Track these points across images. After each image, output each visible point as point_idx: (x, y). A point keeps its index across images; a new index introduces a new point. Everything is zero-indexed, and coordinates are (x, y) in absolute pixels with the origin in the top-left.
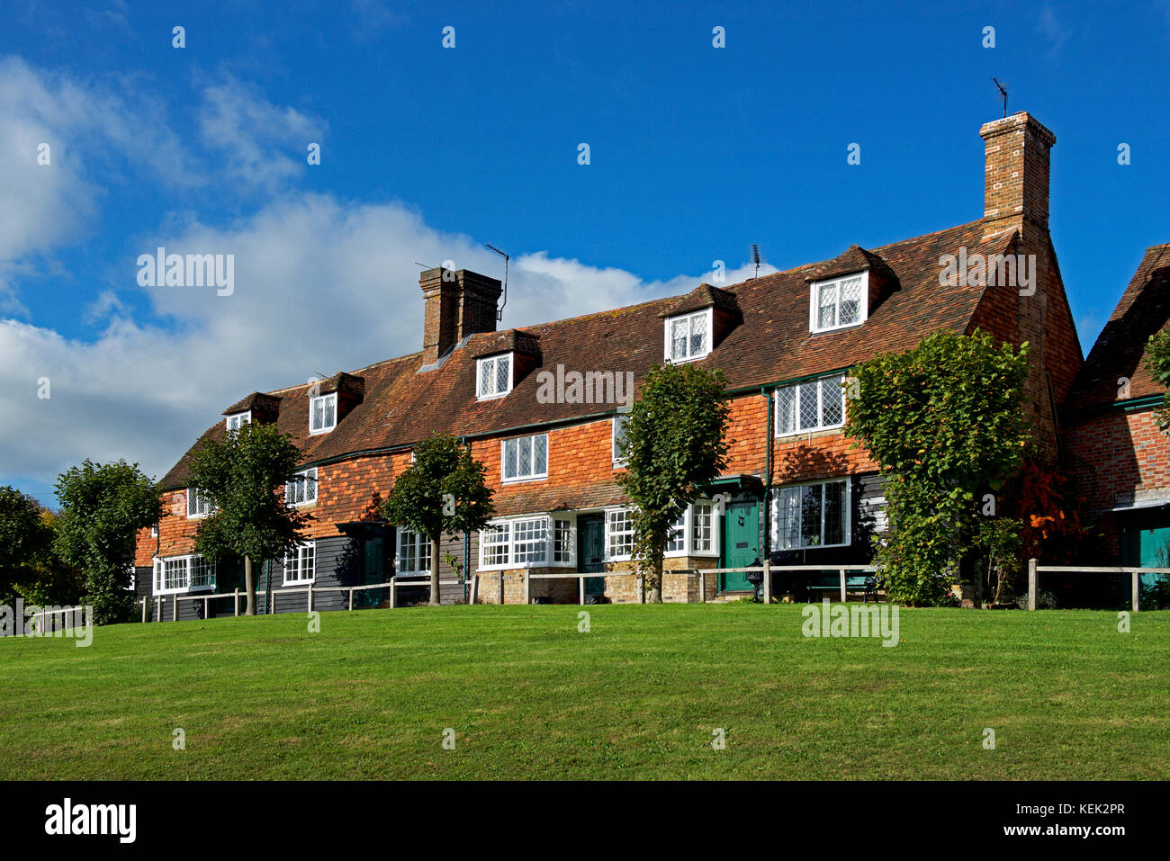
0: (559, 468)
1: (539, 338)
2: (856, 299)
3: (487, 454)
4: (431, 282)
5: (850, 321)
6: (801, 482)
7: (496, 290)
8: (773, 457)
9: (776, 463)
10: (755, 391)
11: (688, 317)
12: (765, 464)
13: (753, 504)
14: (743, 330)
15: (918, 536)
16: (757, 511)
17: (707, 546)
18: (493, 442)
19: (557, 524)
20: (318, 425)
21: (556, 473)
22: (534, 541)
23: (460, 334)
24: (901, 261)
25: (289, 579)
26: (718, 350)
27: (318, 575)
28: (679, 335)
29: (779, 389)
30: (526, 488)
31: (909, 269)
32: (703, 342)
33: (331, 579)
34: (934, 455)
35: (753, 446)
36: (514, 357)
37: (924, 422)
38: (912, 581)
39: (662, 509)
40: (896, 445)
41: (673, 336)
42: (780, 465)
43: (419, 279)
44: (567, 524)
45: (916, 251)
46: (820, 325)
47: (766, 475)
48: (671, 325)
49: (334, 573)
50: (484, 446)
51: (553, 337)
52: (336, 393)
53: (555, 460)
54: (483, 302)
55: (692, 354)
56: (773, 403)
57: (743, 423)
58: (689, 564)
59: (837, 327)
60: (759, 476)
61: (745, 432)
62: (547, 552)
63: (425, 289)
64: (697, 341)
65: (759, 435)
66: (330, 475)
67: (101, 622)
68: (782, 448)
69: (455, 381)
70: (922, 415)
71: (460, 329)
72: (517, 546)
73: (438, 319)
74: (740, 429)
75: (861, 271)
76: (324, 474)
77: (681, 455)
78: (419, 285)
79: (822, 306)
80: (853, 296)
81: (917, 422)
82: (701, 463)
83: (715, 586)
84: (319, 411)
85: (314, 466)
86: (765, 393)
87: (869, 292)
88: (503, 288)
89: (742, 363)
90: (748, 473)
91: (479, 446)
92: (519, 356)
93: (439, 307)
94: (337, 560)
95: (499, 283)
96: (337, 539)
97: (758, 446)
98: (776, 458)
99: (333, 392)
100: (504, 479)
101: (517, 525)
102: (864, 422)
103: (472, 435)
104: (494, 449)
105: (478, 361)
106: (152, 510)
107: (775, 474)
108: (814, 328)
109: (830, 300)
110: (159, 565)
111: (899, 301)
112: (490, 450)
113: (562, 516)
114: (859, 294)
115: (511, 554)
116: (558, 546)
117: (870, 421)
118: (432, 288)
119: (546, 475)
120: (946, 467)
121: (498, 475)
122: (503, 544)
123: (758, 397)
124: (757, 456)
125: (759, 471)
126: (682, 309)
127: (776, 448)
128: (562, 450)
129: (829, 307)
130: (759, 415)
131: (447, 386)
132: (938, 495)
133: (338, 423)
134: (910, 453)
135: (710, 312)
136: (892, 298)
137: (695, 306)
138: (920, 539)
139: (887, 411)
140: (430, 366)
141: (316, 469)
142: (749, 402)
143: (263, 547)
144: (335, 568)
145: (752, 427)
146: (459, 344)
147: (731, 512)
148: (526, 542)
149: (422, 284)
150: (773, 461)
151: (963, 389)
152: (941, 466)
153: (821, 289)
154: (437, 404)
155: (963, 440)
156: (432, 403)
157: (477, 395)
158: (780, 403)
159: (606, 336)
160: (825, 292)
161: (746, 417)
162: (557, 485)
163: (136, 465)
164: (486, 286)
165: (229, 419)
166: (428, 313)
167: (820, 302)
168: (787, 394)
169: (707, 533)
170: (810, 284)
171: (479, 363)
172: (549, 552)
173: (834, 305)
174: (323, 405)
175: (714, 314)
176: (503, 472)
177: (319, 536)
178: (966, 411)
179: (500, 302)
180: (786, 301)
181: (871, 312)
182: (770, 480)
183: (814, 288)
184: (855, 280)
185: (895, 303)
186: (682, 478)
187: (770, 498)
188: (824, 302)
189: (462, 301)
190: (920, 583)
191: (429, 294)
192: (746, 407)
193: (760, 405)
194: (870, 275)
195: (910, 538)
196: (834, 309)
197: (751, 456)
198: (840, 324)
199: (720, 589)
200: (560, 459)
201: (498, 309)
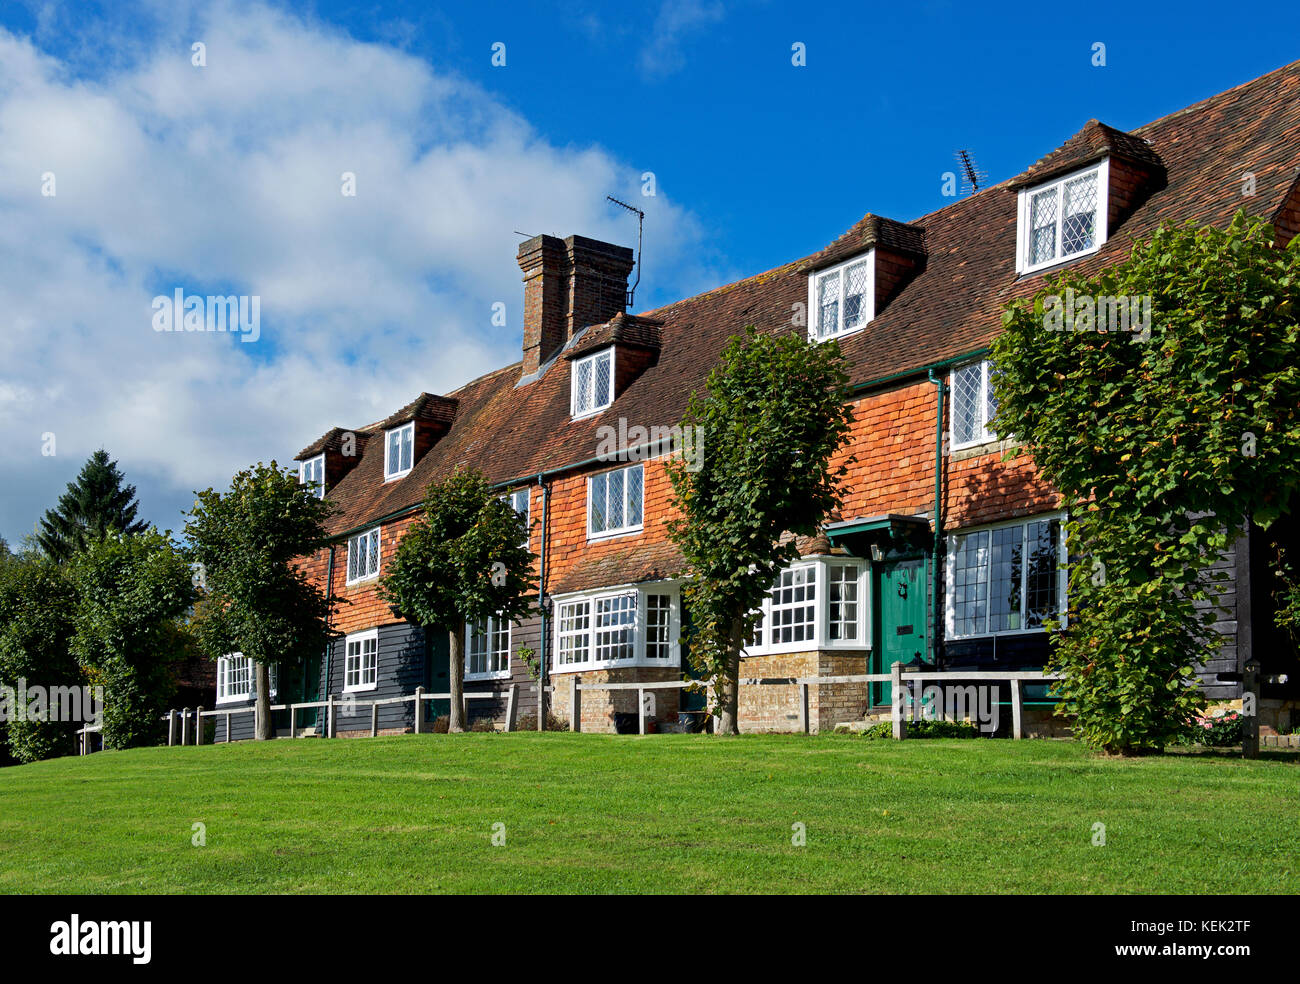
0: (659, 514)
1: (662, 324)
2: (1089, 210)
3: (571, 499)
4: (531, 257)
5: (1079, 247)
6: (991, 522)
7: (626, 262)
8: (947, 482)
9: (952, 493)
10: (920, 377)
11: (841, 268)
12: (933, 496)
13: (917, 562)
14: (923, 281)
15: (1125, 619)
16: (924, 573)
17: (852, 632)
18: (577, 480)
19: (652, 600)
20: (394, 469)
21: (653, 523)
22: (619, 627)
23: (570, 328)
24: (1175, 140)
25: (350, 683)
26: (882, 316)
27: (381, 678)
28: (829, 299)
29: (956, 370)
30: (616, 547)
31: (1186, 151)
32: (862, 305)
33: (392, 683)
34: (1148, 464)
35: (917, 468)
36: (617, 353)
37: (1132, 400)
38: (1113, 706)
39: (732, 577)
40: (1079, 448)
41: (821, 301)
42: (959, 493)
43: (518, 254)
44: (665, 601)
45: (1201, 122)
46: (1033, 260)
47: (934, 513)
48: (817, 284)
49: (395, 676)
50: (567, 486)
51: (681, 321)
52: (413, 423)
53: (652, 503)
54: (605, 281)
55: (847, 326)
56: (947, 394)
57: (904, 429)
58: (821, 662)
59: (1059, 259)
60: (925, 516)
61: (907, 445)
62: (635, 644)
63: (525, 267)
64: (853, 304)
65: (927, 448)
66: (394, 538)
67: (119, 745)
68: (960, 468)
69: (553, 394)
70: (1128, 390)
71: (571, 321)
72: (599, 635)
73: (539, 309)
74: (899, 440)
75: (1097, 161)
76: (387, 536)
77: (752, 485)
78: (517, 262)
79: (1036, 227)
80: (1085, 204)
81: (1116, 402)
82: (786, 498)
83: (864, 698)
84: (394, 449)
85: (377, 526)
86: (934, 377)
87: (1111, 195)
88: (635, 258)
89: (909, 333)
90: (909, 511)
91: (560, 488)
92: (625, 351)
93: (541, 290)
94: (399, 657)
95: (629, 252)
96: (394, 628)
97: (926, 466)
98: (951, 485)
99: (409, 421)
100: (590, 534)
101: (600, 603)
102: (1021, 408)
103: (550, 471)
104: (579, 490)
105: (574, 363)
106: (179, 593)
107: (951, 511)
108: (1023, 266)
109: (1048, 216)
110: (223, 662)
111: (1162, 205)
112: (573, 492)
113: (657, 589)
114: (1094, 202)
115: (592, 648)
116: (651, 635)
117: (1035, 406)
118: (533, 266)
119: (640, 526)
120: (1170, 486)
121: (584, 528)
122: (583, 632)
123: (925, 386)
124: (923, 483)
125: (927, 508)
126: (831, 257)
127: (951, 468)
128: (660, 487)
129: (1047, 227)
130: (927, 415)
131: (542, 402)
132: (1162, 541)
133: (415, 465)
134: (1104, 463)
135: (870, 257)
136: (1151, 202)
137: (850, 249)
138: (1127, 625)
139: (1061, 386)
140: (527, 379)
141: (379, 529)
142: (912, 395)
143: (265, 642)
144: (397, 667)
145: (917, 435)
146: (568, 343)
147: (889, 576)
148: (611, 629)
149: (522, 261)
150: (947, 490)
151: (1201, 331)
152: (1162, 484)
153: (1036, 199)
154: (523, 430)
155: (1203, 432)
156: (519, 429)
157: (572, 413)
158: (958, 393)
159: (746, 312)
160: (1041, 202)
161: (908, 420)
162: (654, 541)
163: (168, 532)
164: (609, 258)
165: (302, 466)
166: (529, 303)
167: (1033, 222)
168: (968, 377)
169: (852, 611)
170: (1016, 192)
171: (575, 365)
172: (639, 644)
173: (1054, 224)
174: (399, 440)
175: (877, 259)
176: (589, 523)
177: (381, 623)
178: (1209, 374)
179: (631, 279)
180: (991, 229)
181: (1112, 229)
182: (942, 523)
183: (1024, 199)
184: (1087, 178)
185: (1154, 210)
186: (756, 525)
187: (943, 551)
188: (1040, 219)
189: (573, 280)
190: (1125, 710)
191: (530, 274)
192: (909, 404)
193: (927, 399)
194: (1111, 165)
195: (1107, 624)
196: (1054, 229)
197: (914, 484)
198: (1065, 254)
199: (872, 702)
200: (660, 501)
201: (629, 290)
